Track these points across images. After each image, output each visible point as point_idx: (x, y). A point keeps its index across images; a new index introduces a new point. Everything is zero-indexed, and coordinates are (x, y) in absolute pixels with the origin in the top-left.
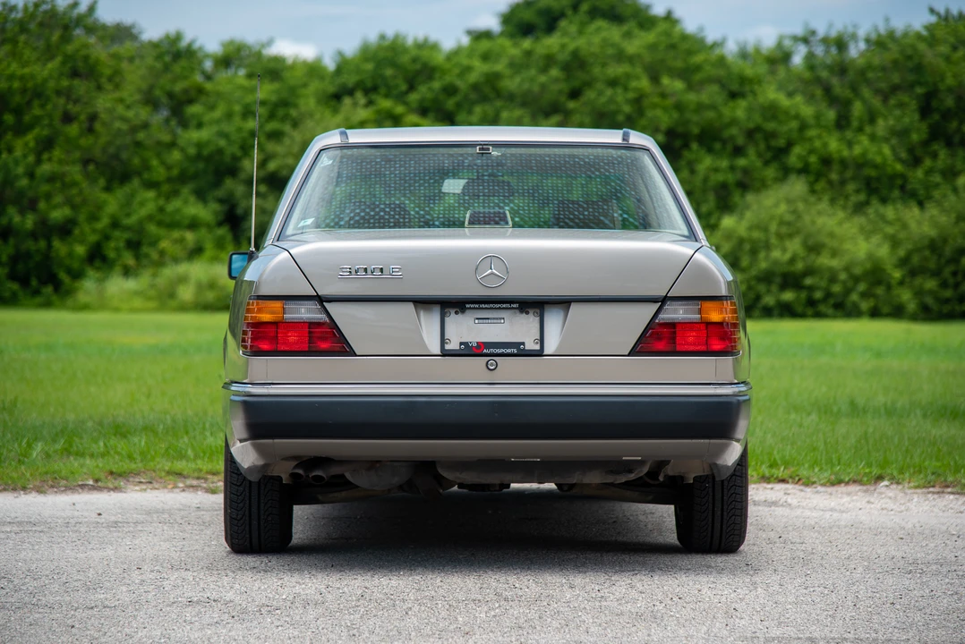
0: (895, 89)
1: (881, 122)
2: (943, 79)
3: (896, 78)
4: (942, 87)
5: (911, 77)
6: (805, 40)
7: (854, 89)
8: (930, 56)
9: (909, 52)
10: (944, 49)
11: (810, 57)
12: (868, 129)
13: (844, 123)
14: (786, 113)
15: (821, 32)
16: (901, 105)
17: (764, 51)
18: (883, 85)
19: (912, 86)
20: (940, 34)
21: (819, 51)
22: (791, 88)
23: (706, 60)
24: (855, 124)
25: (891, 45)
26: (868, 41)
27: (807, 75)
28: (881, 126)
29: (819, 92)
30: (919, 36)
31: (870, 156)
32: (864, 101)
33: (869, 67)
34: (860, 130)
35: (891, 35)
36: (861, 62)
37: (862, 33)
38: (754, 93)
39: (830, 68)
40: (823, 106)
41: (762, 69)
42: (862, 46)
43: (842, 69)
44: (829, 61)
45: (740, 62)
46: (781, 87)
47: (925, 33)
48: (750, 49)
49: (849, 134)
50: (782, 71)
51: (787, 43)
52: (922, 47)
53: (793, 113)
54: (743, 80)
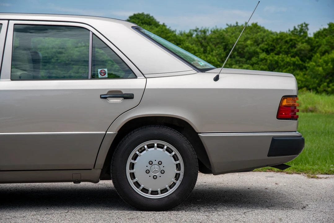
0: (218, 43)
1: (214, 52)
2: (229, 41)
3: (218, 41)
4: (229, 43)
5: (222, 41)
6: (196, 31)
7: (208, 43)
8: (227, 36)
9: (221, 34)
10: (230, 34)
11: (197, 35)
12: (211, 53)
13: (205, 51)
14: (191, 49)
15: (200, 29)
16: (219, 48)
17: (186, 34)
18: (215, 42)
19: (222, 43)
20: (229, 30)
21: (199, 34)
22: (192, 42)
23: (171, 35)
24: (208, 52)
25: (217, 33)
26: (211, 31)
27: (196, 39)
28: (214, 53)
29: (199, 44)
30: (224, 31)
31: (211, 60)
32: (210, 46)
33: (212, 38)
34: (209, 54)
35: (217, 30)
36: (209, 36)
37: (210, 30)
38: (183, 44)
39: (202, 38)
40: (200, 47)
41: (185, 38)
42: (210, 32)
43: (205, 38)
44: (202, 36)
45: (180, 36)
46: (189, 42)
47: (225, 30)
48: (183, 33)
49: (206, 55)
50: (190, 38)
51: (192, 31)
52: (224, 33)
53: (192, 49)
54: (180, 40)
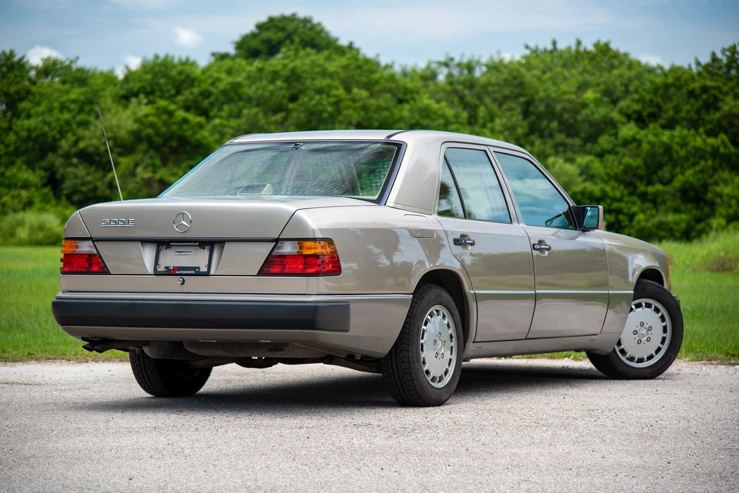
0: (506, 98)
1: (498, 121)
2: (537, 93)
3: (507, 91)
4: (536, 97)
5: (517, 91)
6: (446, 65)
7: (479, 98)
8: (529, 77)
9: (515, 73)
10: (536, 72)
11: (450, 76)
12: (489, 125)
13: (473, 120)
14: (435, 113)
15: (457, 60)
16: (510, 109)
17: (419, 71)
18: (498, 96)
19: (517, 96)
20: (534, 61)
21: (456, 72)
22: (438, 96)
23: (381, 77)
24: (481, 121)
25: (501, 69)
26: (487, 66)
27: (448, 88)
28: (498, 123)
29: (456, 99)
30: (519, 63)
32: (486, 106)
33: (489, 84)
34: (484, 126)
35: (502, 63)
36: (484, 80)
37: (483, 61)
38: (414, 99)
39: (463, 83)
40: (460, 110)
41: (420, 84)
42: (484, 69)
43: (471, 84)
44: (462, 79)
45: (404, 79)
46: (431, 97)
47: (524, 61)
48: (409, 69)
49: (477, 129)
50: (432, 87)
51: (434, 66)
52: (523, 70)
53: (440, 113)
54: (407, 91)
